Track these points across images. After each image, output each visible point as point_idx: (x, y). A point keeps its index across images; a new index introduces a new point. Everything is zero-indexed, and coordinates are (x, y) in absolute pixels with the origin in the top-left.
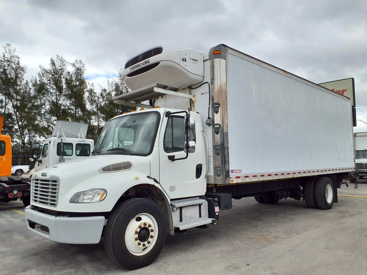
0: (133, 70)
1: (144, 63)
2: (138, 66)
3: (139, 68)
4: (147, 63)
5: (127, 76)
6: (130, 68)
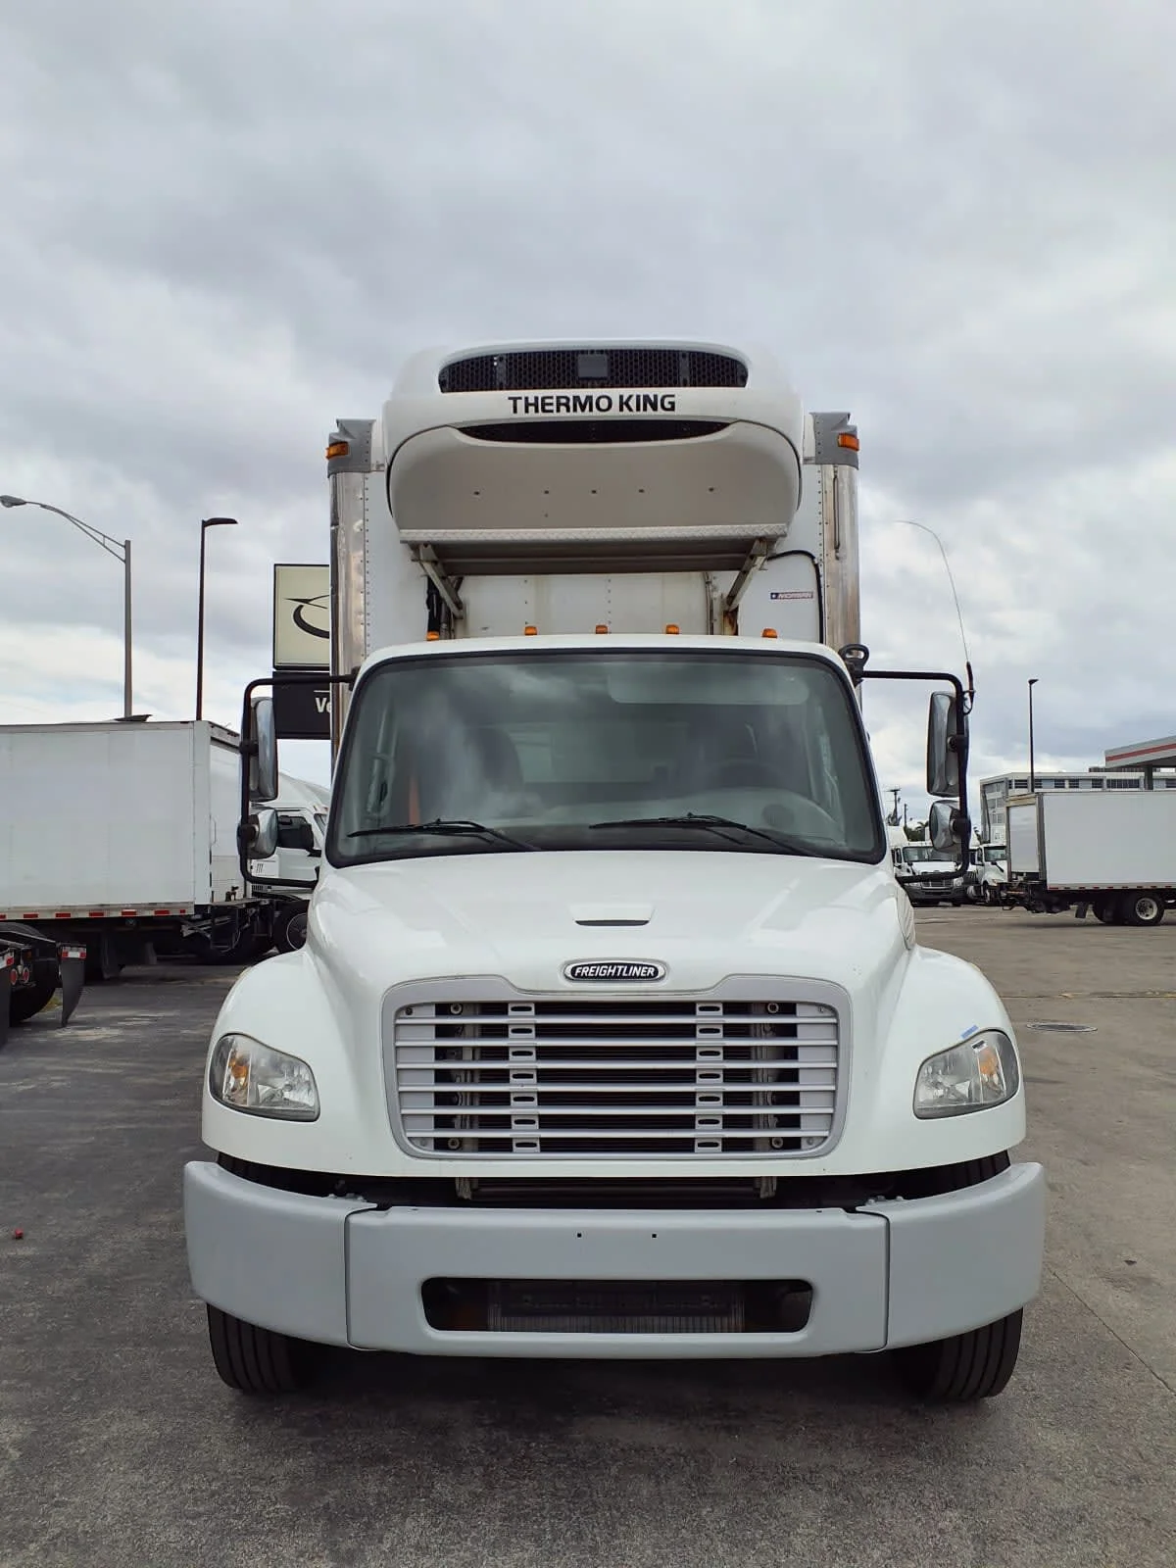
0: (541, 414)
1: (633, 402)
2: (586, 403)
3: (592, 415)
4: (657, 409)
5: (460, 429)
6: (515, 400)
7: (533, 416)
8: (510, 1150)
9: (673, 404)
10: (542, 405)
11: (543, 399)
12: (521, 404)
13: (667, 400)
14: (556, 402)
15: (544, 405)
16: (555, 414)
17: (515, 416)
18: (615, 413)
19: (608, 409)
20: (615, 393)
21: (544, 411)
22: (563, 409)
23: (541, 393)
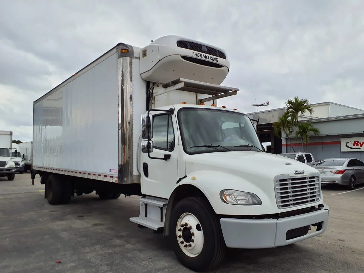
0: (197, 57)
1: (212, 58)
2: (205, 57)
3: (205, 59)
4: (215, 61)
5: (181, 56)
6: (193, 52)
7: (196, 57)
8: (289, 206)
9: (218, 60)
10: (197, 55)
11: (198, 54)
12: (194, 54)
13: (217, 59)
14: (200, 55)
15: (198, 55)
16: (199, 57)
17: (193, 56)
18: (209, 60)
19: (208, 59)
20: (209, 56)
21: (198, 56)
22: (201, 57)
23: (198, 52)
